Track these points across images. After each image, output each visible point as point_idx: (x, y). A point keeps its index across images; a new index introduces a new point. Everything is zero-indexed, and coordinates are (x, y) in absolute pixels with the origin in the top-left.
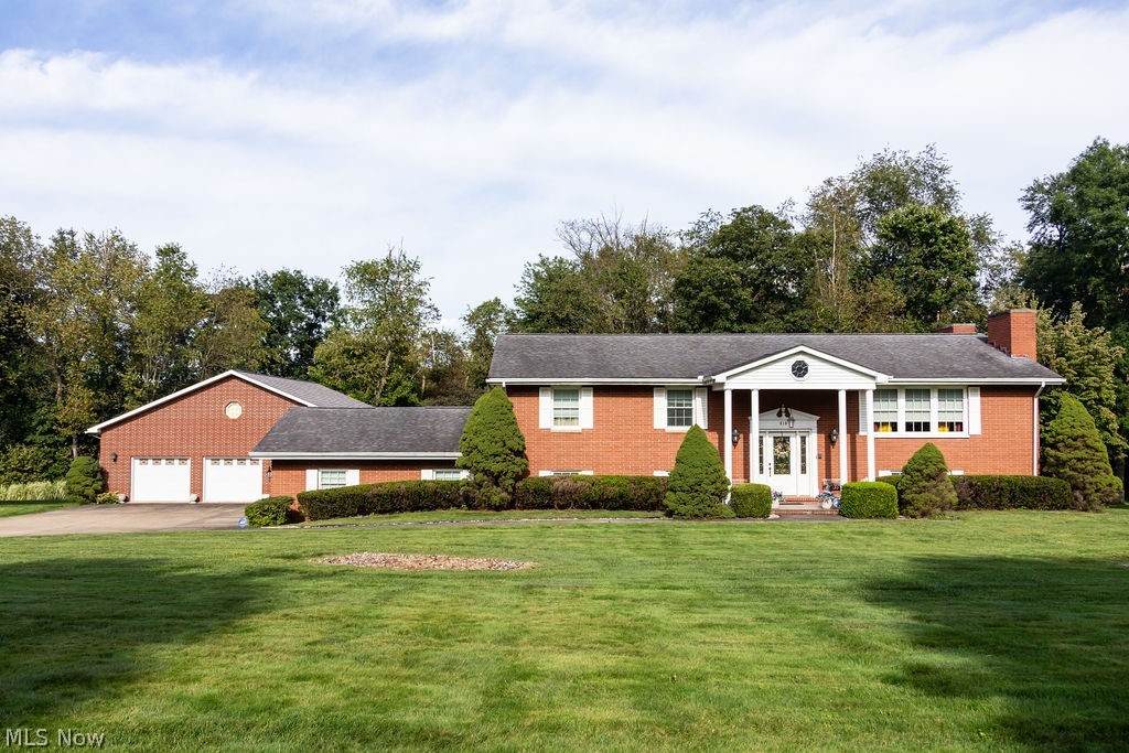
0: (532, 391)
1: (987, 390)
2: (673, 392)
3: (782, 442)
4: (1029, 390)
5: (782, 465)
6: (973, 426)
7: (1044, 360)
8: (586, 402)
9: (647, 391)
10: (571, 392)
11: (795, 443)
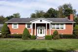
0: (11, 24)
1: (66, 24)
2: (28, 24)
3: (41, 30)
4: (71, 24)
5: (41, 33)
6: (65, 28)
7: (74, 20)
8: (18, 25)
9: (25, 24)
10: (16, 24)
11: (43, 30)
